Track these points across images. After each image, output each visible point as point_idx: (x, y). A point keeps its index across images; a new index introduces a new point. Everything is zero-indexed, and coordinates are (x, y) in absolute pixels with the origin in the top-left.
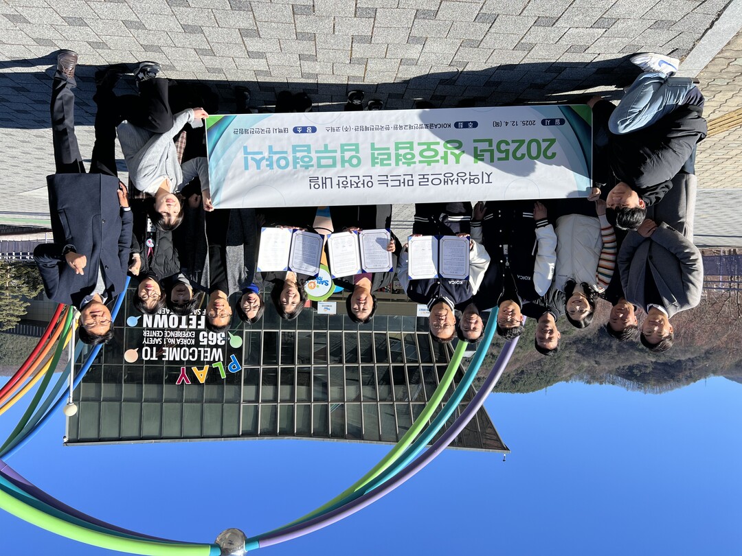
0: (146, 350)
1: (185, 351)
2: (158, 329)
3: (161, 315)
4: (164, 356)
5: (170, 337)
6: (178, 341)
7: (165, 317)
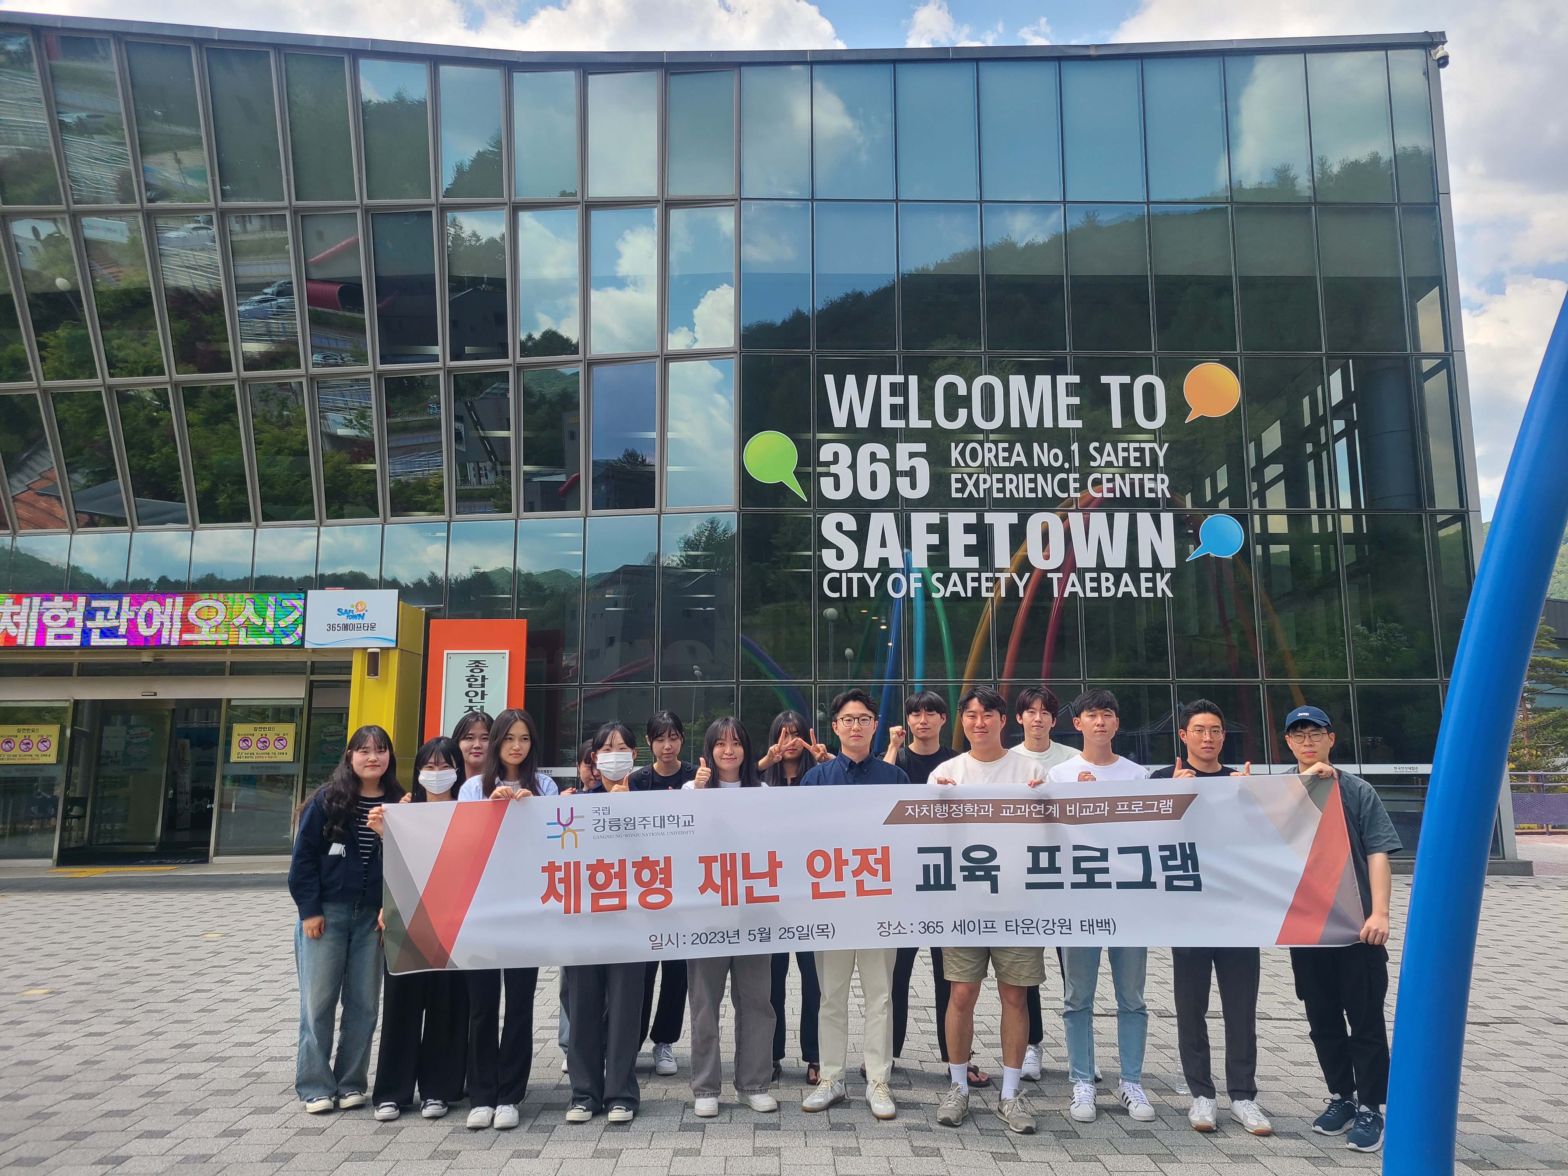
0: (1150, 414)
1: (989, 415)
2: (1110, 506)
3: (1101, 566)
4: (1071, 390)
5: (1055, 471)
6: (1019, 456)
7: (1085, 558)
